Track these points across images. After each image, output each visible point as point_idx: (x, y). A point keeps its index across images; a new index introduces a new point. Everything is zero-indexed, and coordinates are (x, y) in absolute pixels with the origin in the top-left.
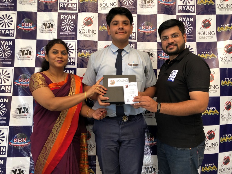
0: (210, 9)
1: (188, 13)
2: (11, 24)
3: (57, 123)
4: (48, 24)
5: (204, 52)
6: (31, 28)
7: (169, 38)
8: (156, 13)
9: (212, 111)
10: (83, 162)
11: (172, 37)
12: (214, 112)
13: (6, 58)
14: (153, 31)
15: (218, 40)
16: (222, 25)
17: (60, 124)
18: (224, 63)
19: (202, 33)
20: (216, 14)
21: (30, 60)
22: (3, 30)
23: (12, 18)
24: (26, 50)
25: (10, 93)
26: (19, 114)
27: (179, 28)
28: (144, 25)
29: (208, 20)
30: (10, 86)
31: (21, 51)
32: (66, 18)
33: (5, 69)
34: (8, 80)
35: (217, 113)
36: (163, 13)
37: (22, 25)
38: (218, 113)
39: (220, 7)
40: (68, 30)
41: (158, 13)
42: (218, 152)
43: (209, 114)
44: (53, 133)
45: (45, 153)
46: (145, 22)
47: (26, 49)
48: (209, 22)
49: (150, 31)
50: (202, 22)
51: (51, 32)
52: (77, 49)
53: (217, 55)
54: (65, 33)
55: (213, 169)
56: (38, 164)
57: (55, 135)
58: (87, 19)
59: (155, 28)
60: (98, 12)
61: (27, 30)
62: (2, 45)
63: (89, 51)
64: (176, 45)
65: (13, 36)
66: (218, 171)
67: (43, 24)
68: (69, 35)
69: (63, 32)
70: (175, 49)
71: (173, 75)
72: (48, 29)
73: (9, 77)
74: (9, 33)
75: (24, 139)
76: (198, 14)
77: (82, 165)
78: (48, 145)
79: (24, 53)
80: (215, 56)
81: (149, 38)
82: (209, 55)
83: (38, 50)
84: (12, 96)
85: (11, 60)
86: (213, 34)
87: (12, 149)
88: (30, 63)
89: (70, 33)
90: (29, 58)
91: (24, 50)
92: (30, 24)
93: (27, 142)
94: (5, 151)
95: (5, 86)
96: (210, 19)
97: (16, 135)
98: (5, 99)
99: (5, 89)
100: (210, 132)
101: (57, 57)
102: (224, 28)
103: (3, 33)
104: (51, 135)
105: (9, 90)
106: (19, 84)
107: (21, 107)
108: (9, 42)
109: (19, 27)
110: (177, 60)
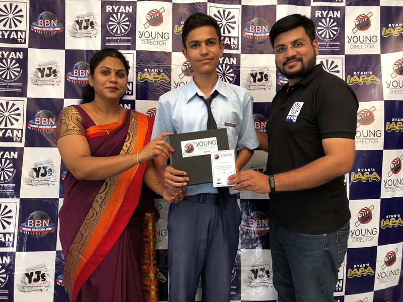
2: (20, 22)
3: (101, 193)
4: (84, 21)
5: (358, 73)
6: (55, 29)
7: (287, 48)
8: (275, 3)
9: (369, 175)
10: (147, 261)
11: (294, 46)
12: (372, 176)
13: (13, 82)
15: (383, 51)
16: (390, 25)
17: (106, 194)
18: (392, 92)
19: (355, 39)
20: (381, 5)
21: (56, 86)
22: (6, 31)
23: (21, 11)
24: (48, 68)
25: (21, 141)
26: (36, 179)
28: (253, 24)
29: (366, 16)
30: (20, 129)
31: (39, 69)
32: (116, 11)
33: (12, 100)
34: (17, 120)
35: (376, 178)
36: (287, 2)
37: (39, 23)
38: (379, 178)
40: (119, 32)
42: (376, 244)
43: (363, 180)
44: (94, 210)
45: (81, 243)
46: (254, 19)
47: (48, 66)
48: (368, 19)
49: (263, 35)
50: (356, 19)
51: (91, 37)
52: (136, 67)
53: (380, 77)
54: (114, 38)
55: (367, 273)
56: (69, 260)
57: (97, 214)
58: (154, 13)
60: (173, 0)
61: (48, 33)
62: (5, 59)
63: (156, 70)
64: (301, 60)
65: (25, 43)
66: (376, 276)
67: (76, 21)
68: (121, 41)
69: (111, 35)
70: (298, 67)
71: (295, 111)
72: (85, 31)
73: (19, 115)
74: (16, 38)
75: (44, 221)
76: (349, 4)
77: (145, 267)
78: (85, 230)
79: (45, 74)
80: (378, 80)
81: (261, 47)
82: (366, 78)
83: (69, 68)
84: (25, 148)
85: (20, 84)
86: (374, 40)
87: (24, 239)
88: (54, 90)
89: (123, 38)
90: (53, 83)
91: (44, 69)
92: (52, 21)
93: (50, 225)
94: (14, 240)
95: (12, 130)
96: (370, 14)
97: (31, 214)
98: (12, 153)
99: (11, 136)
100: (364, 211)
101: (108, 80)
102: (394, 30)
103: (6, 37)
104: (91, 213)
105: (19, 138)
106: (37, 127)
107: (39, 166)
108: (18, 53)
109: (35, 28)
110: (302, 85)
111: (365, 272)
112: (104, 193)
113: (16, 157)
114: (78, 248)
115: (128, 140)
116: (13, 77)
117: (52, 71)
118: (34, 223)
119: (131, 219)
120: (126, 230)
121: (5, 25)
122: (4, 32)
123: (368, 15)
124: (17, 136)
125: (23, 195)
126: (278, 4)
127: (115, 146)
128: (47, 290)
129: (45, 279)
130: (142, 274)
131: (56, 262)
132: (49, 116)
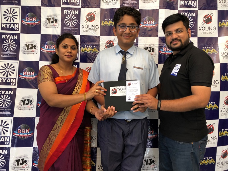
0: (211, 4)
1: (190, 8)
2: (16, 19)
4: (51, 18)
6: (35, 23)
7: (172, 33)
8: (158, 8)
9: (212, 106)
10: (86, 155)
11: (176, 32)
12: (214, 106)
13: (11, 52)
14: (155, 26)
15: (219, 35)
16: (223, 21)
17: (64, 116)
18: (224, 58)
19: (203, 29)
20: (218, 9)
21: (35, 54)
23: (16, 12)
24: (31, 45)
25: (15, 85)
26: (23, 106)
27: (183, 23)
28: (145, 20)
29: (210, 16)
30: (15, 78)
31: (26, 45)
32: (69, 13)
33: (11, 62)
34: (13, 73)
35: (216, 108)
36: (165, 7)
37: (26, 19)
38: (218, 107)
39: (222, 3)
40: (71, 25)
41: (160, 8)
42: (216, 146)
43: (209, 109)
44: (57, 125)
45: (49, 144)
46: (146, 17)
47: (31, 43)
48: (211, 17)
49: (151, 26)
50: (204, 17)
51: (55, 27)
52: (80, 45)
53: (218, 50)
54: (68, 28)
55: (211, 162)
56: (42, 153)
57: (59, 127)
59: (156, 23)
60: (101, 7)
61: (31, 25)
62: (7, 39)
63: (91, 46)
64: (180, 41)
65: (18, 30)
66: (216, 164)
67: (47, 19)
68: (72, 30)
69: (66, 27)
71: (176, 70)
72: (52, 24)
73: (14, 70)
74: (13, 27)
75: (27, 130)
76: (200, 9)
78: (52, 136)
79: (29, 47)
80: (216, 51)
81: (150, 33)
82: (210, 51)
83: (43, 44)
84: (17, 89)
85: (16, 53)
86: (214, 29)
87: (15, 140)
88: (34, 57)
89: (73, 28)
90: (33, 52)
91: (29, 45)
92: (34, 18)
93: (30, 133)
94: (9, 141)
95: (10, 79)
96: (212, 14)
97: (20, 126)
98: (10, 91)
99: (10, 82)
100: (209, 126)
101: (66, 51)
102: (226, 23)
103: (8, 27)
104: (55, 127)
105: (14, 83)
106: (24, 77)
107: (25, 99)
108: (14, 36)
109: (24, 22)
110: (181, 54)
111: (209, 162)
112: (63, 115)
113: (12, 94)
114: (47, 147)
115: (77, 86)
116: (12, 49)
117: (33, 46)
118: (21, 131)
119: (78, 130)
120: (75, 137)
121: (7, 21)
122: (7, 24)
123: (211, 15)
124: (13, 82)
125: (15, 115)
126: (160, 9)
127: (70, 89)
128: (28, 170)
129: (26, 163)
130: (83, 162)
131: (33, 153)
132: (31, 71)
